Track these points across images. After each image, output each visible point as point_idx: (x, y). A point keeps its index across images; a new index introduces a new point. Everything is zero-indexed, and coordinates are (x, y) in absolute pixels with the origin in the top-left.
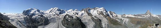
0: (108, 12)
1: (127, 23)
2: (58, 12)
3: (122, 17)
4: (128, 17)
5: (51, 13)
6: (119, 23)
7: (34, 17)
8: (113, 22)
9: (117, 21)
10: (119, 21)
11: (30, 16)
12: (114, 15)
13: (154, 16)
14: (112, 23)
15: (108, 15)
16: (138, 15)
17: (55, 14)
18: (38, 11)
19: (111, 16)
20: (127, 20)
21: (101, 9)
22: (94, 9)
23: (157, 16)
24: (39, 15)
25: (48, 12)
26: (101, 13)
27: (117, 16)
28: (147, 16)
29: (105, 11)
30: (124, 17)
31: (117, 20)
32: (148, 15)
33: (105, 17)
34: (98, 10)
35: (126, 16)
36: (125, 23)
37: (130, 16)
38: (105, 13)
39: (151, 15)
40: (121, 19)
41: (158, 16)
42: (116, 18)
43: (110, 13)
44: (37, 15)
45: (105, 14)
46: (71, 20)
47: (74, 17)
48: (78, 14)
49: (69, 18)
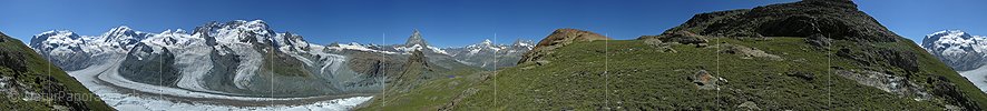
0: (279, 37)
1: (334, 69)
2: (126, 39)
3: (326, 50)
4: (345, 50)
5: (108, 44)
6: (304, 70)
8: (280, 64)
9: (299, 63)
10: (309, 63)
11: (47, 49)
12: (300, 44)
14: (271, 69)
15: (276, 45)
17: (117, 44)
19: (284, 49)
20: (341, 59)
21: (254, 25)
22: (232, 24)
23: (443, 52)
25: (101, 41)
26: (252, 37)
27: (308, 48)
28: (411, 48)
29: (265, 32)
30: (333, 51)
31: (304, 59)
33: (259, 47)
34: (242, 27)
35: (342, 46)
36: (328, 69)
37: (355, 47)
38: (266, 35)
39: (424, 46)
40: (319, 56)
41: (448, 50)
42: (302, 54)
43: (286, 38)
44: (65, 48)
45: (260, 40)
46: (145, 58)
47: (158, 50)
48: (175, 42)
49: (143, 53)
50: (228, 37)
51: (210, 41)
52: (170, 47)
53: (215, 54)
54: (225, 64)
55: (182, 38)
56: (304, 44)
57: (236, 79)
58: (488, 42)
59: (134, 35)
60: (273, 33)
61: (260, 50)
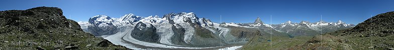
0: (200, 20)
1: (224, 35)
2: (132, 20)
3: (220, 26)
4: (229, 27)
5: (124, 22)
6: (212, 35)
7: (101, 25)
8: (202, 33)
9: (210, 32)
10: (214, 32)
11: (97, 24)
12: (209, 23)
13: (267, 25)
14: (199, 35)
15: (199, 24)
16: (245, 25)
17: (128, 22)
18: (108, 18)
19: (203, 25)
20: (227, 30)
21: (190, 15)
22: (180, 14)
23: (270, 26)
24: (107, 23)
25: (121, 20)
26: (189, 20)
27: (212, 25)
28: (257, 25)
29: (195, 18)
30: (223, 27)
31: (212, 30)
32: (259, 25)
33: (193, 25)
34: (185, 15)
35: (227, 24)
36: (222, 35)
37: (233, 25)
38: (195, 19)
39: (262, 24)
40: (218, 29)
41: (272, 25)
42: (210, 28)
43: (203, 21)
44: (105, 23)
45: (193, 22)
46: (143, 29)
47: (148, 26)
48: (155, 22)
49: (142, 27)
50: (179, 20)
51: (171, 22)
52: (153, 24)
53: (174, 28)
54: (179, 33)
55: (159, 20)
56: (211, 23)
57: (185, 39)
58: (290, 22)
59: (136, 18)
60: (198, 19)
61: (193, 26)
